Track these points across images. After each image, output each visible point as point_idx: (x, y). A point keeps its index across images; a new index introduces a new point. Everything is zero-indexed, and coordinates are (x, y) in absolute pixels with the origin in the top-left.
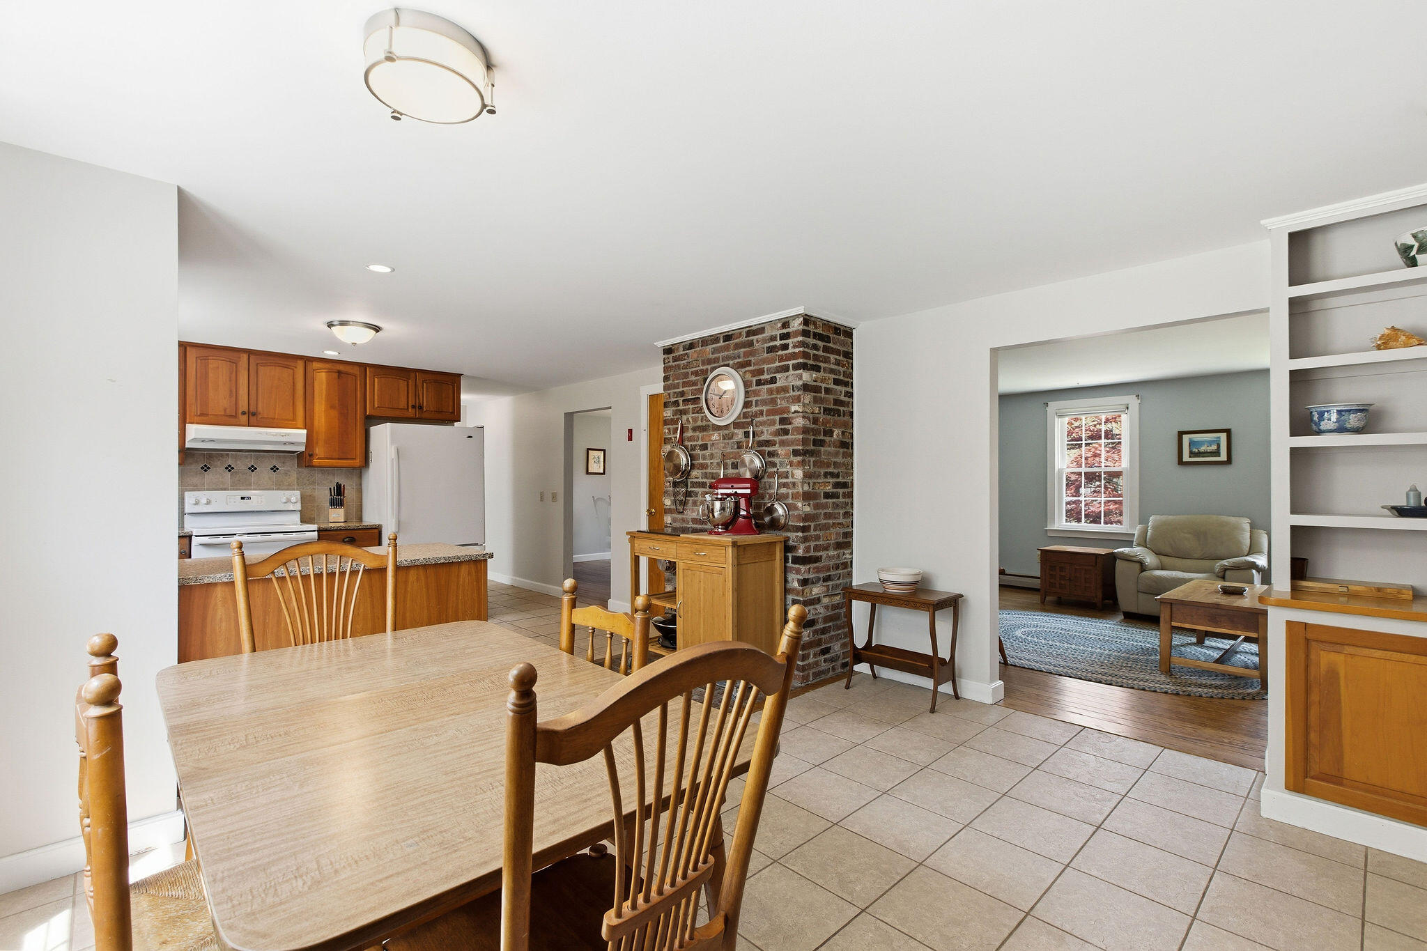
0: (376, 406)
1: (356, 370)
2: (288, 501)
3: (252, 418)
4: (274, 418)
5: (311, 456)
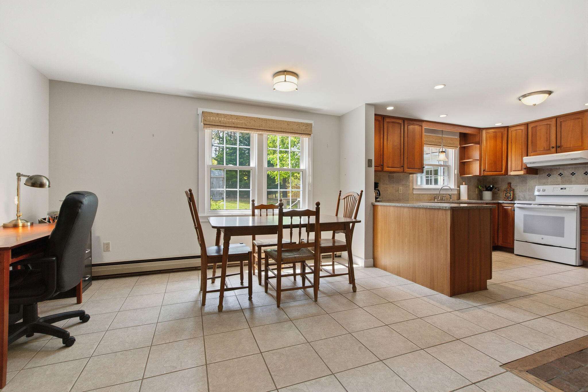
3: (558, 149)
4: (570, 147)
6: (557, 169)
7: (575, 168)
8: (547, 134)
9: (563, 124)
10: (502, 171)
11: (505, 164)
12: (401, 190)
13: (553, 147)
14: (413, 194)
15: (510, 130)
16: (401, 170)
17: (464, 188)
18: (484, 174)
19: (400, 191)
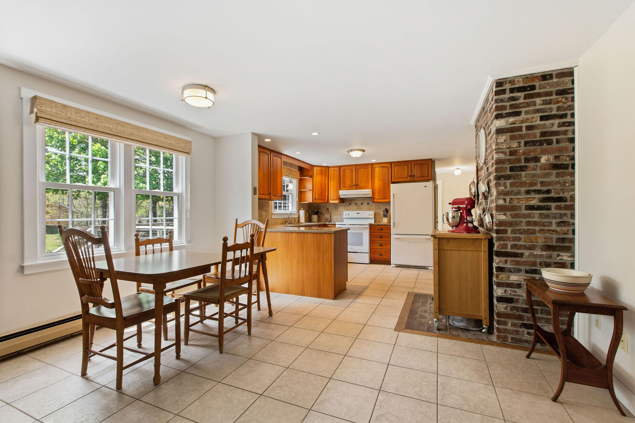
0: (395, 178)
1: (388, 165)
2: (369, 215)
3: (357, 187)
4: (363, 186)
5: (373, 198)
6: (354, 200)
7: (363, 200)
8: (351, 175)
9: (359, 170)
10: (325, 200)
11: (327, 195)
13: (354, 185)
14: (272, 219)
15: (330, 169)
16: (269, 197)
17: (302, 212)
18: (315, 202)
19: (263, 216)
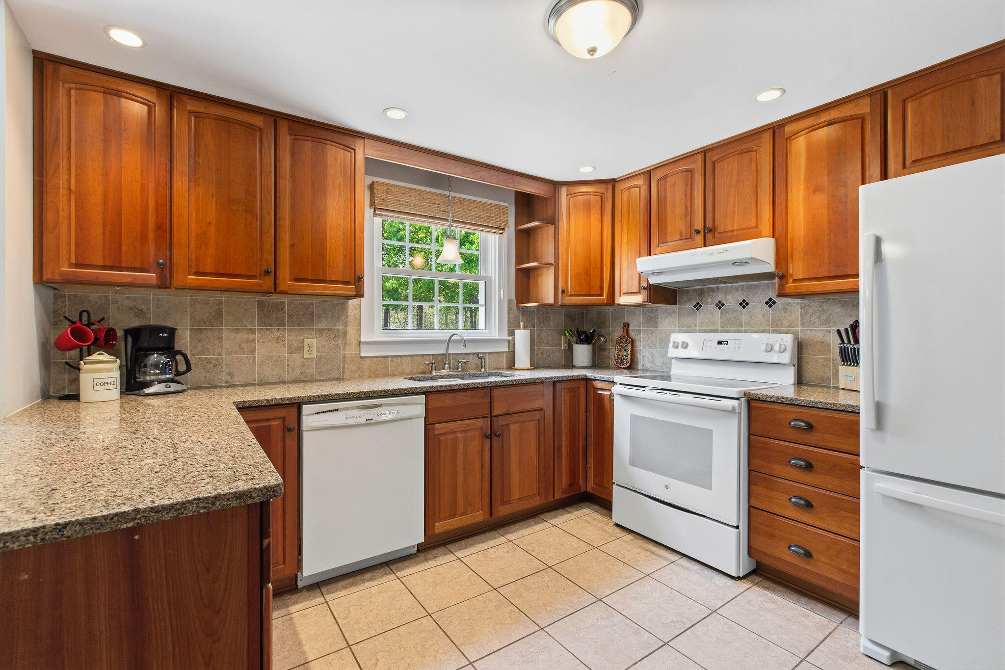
0: (908, 163)
3: (709, 235)
4: (733, 231)
5: (782, 277)
6: (712, 290)
7: (749, 288)
8: (686, 195)
9: (718, 166)
10: (601, 295)
11: (608, 278)
12: (314, 349)
13: (698, 232)
14: (362, 358)
15: (618, 189)
16: (268, 283)
17: (524, 337)
18: (567, 302)
19: (306, 349)
